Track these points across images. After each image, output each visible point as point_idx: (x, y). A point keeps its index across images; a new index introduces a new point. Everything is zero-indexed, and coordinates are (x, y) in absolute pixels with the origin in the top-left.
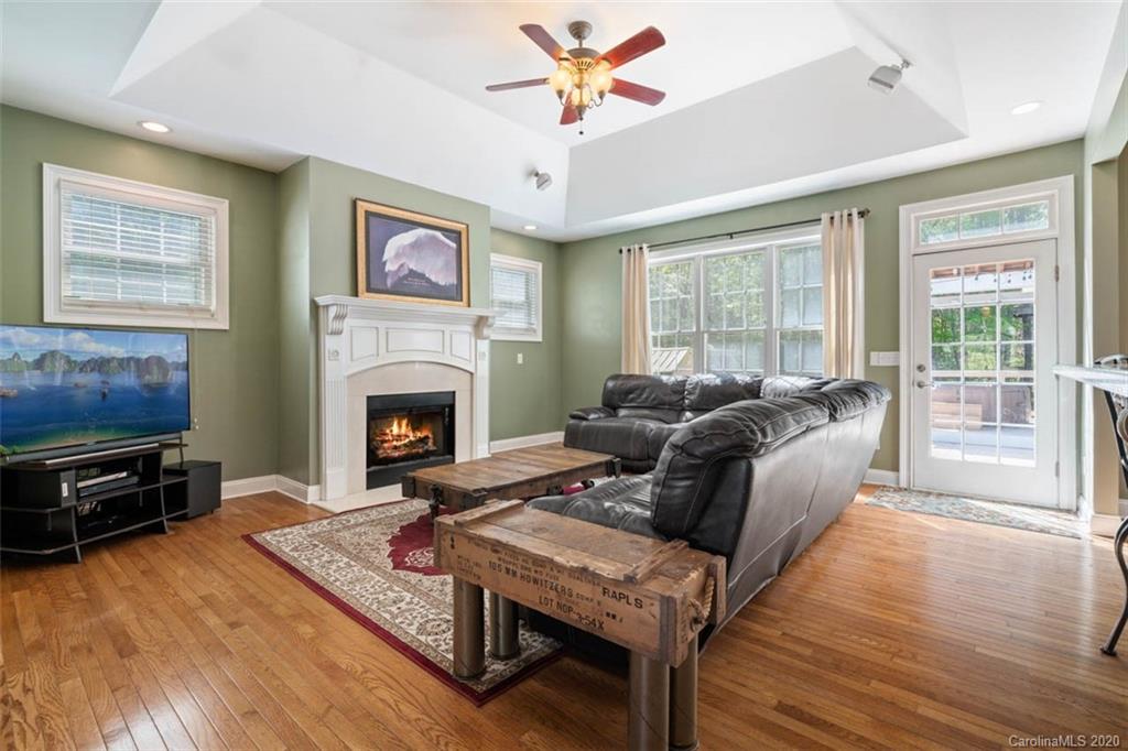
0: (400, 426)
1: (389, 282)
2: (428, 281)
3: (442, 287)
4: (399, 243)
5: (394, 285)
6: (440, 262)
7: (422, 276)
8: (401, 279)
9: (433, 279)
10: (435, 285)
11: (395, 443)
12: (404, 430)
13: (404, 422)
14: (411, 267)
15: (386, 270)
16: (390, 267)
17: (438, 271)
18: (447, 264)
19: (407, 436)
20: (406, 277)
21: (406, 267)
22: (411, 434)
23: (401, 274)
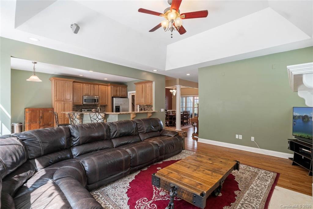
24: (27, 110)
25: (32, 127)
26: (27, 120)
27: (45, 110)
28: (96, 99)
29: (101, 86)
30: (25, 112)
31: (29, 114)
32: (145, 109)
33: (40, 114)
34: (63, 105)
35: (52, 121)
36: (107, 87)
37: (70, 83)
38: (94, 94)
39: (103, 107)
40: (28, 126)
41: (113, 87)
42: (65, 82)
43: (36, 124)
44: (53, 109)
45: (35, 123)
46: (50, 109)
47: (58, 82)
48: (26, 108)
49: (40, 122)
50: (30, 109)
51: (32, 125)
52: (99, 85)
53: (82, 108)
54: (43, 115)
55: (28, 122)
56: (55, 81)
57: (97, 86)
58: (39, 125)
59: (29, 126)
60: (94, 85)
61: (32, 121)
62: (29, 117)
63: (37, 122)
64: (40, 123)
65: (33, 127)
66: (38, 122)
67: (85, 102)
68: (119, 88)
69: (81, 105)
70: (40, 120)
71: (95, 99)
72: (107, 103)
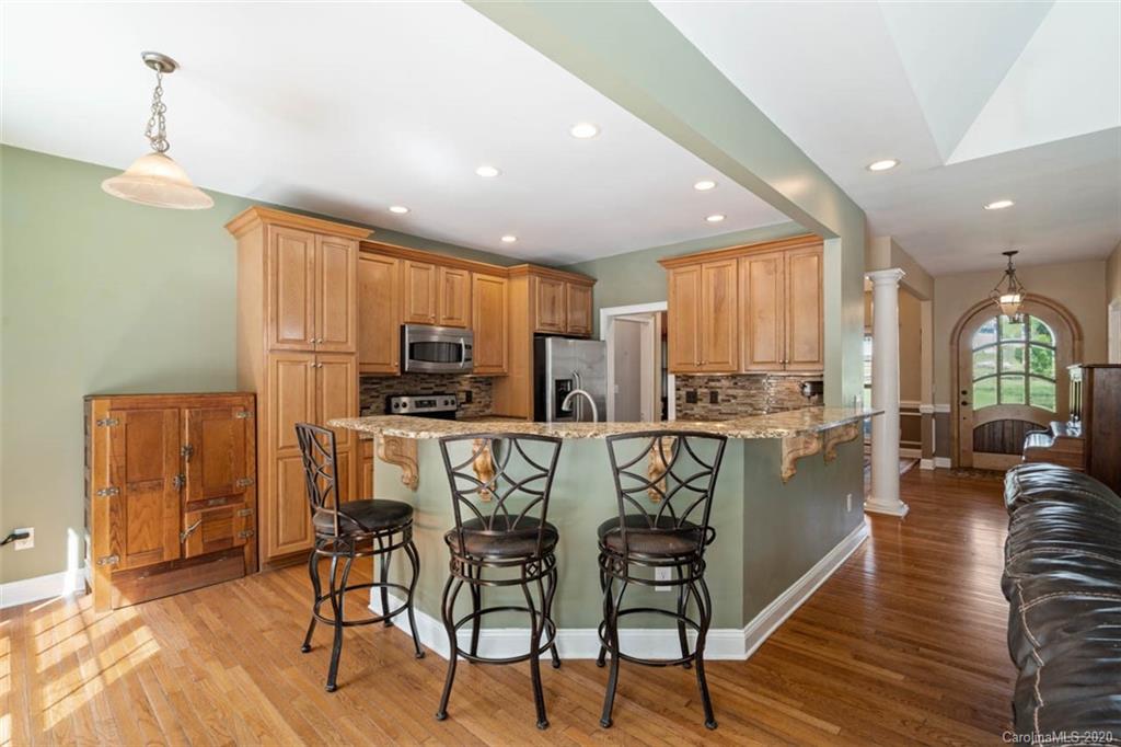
24: (102, 409)
25: (130, 518)
26: (99, 473)
27: (211, 405)
28: (462, 341)
29: (479, 276)
30: (87, 419)
31: (113, 435)
32: (720, 398)
33: (180, 435)
34: (311, 373)
35: (250, 472)
36: (505, 286)
37: (342, 249)
38: (452, 319)
39: (483, 387)
40: (108, 512)
41: (541, 282)
42: (319, 238)
43: (156, 495)
44: (255, 396)
45: (152, 489)
46: (237, 400)
47: (281, 240)
48: (95, 396)
49: (182, 479)
50: (118, 403)
51: (132, 503)
52: (472, 269)
53: (391, 391)
54: (201, 438)
55: (108, 485)
56: (265, 231)
57: (466, 273)
58: (175, 502)
59: (112, 510)
60: (451, 267)
61: (135, 476)
62: (113, 456)
63: (161, 486)
64: (182, 487)
65: (137, 516)
66: (170, 481)
67: (411, 357)
68: (561, 287)
69: (394, 377)
70: (182, 470)
71: (459, 347)
72: (505, 366)
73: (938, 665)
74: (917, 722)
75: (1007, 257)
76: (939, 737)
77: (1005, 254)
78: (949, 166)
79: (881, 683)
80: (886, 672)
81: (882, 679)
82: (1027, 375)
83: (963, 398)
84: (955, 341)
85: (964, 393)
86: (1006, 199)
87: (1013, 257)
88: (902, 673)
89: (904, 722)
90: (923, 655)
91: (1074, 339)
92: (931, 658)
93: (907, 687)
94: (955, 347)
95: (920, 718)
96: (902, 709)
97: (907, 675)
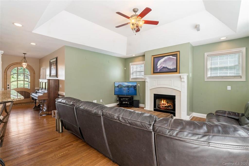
0: (164, 102)
1: (158, 70)
2: (168, 68)
3: (172, 69)
4: (161, 62)
5: (159, 71)
6: (171, 63)
7: (166, 68)
8: (161, 69)
9: (169, 68)
10: (170, 69)
11: (163, 105)
12: (165, 103)
13: (165, 101)
14: (163, 66)
15: (158, 68)
16: (158, 67)
17: (171, 65)
18: (173, 63)
19: (166, 104)
20: (162, 69)
21: (162, 66)
22: (167, 104)
23: (161, 68)
73: (46, 144)
74: (54, 156)
75: (24, 54)
76: (59, 155)
77: (24, 53)
78: (33, 33)
79: (41, 155)
80: (39, 153)
81: (40, 154)
82: (24, 81)
83: (8, 87)
84: (6, 72)
85: (8, 85)
86: (34, 43)
87: (25, 55)
88: (42, 150)
89: (52, 158)
90: (42, 145)
91: (33, 74)
92: (44, 144)
93: (45, 152)
94: (6, 73)
95: (54, 155)
96: (49, 156)
97: (43, 150)
